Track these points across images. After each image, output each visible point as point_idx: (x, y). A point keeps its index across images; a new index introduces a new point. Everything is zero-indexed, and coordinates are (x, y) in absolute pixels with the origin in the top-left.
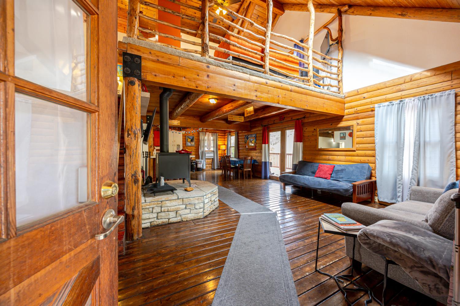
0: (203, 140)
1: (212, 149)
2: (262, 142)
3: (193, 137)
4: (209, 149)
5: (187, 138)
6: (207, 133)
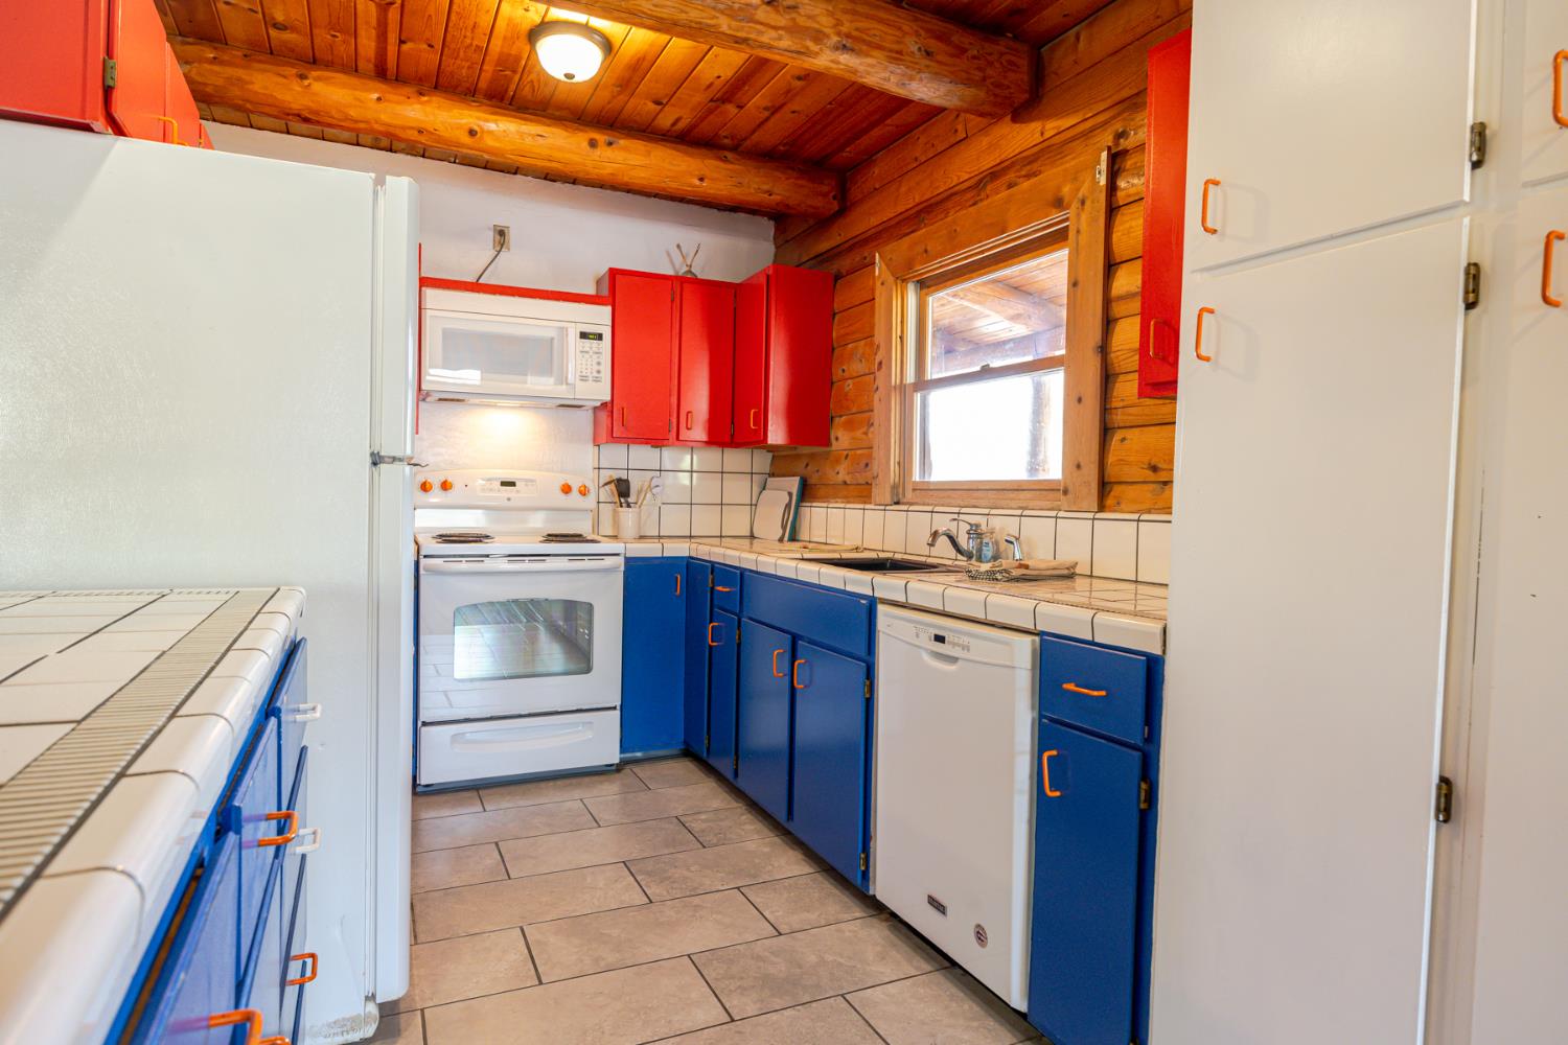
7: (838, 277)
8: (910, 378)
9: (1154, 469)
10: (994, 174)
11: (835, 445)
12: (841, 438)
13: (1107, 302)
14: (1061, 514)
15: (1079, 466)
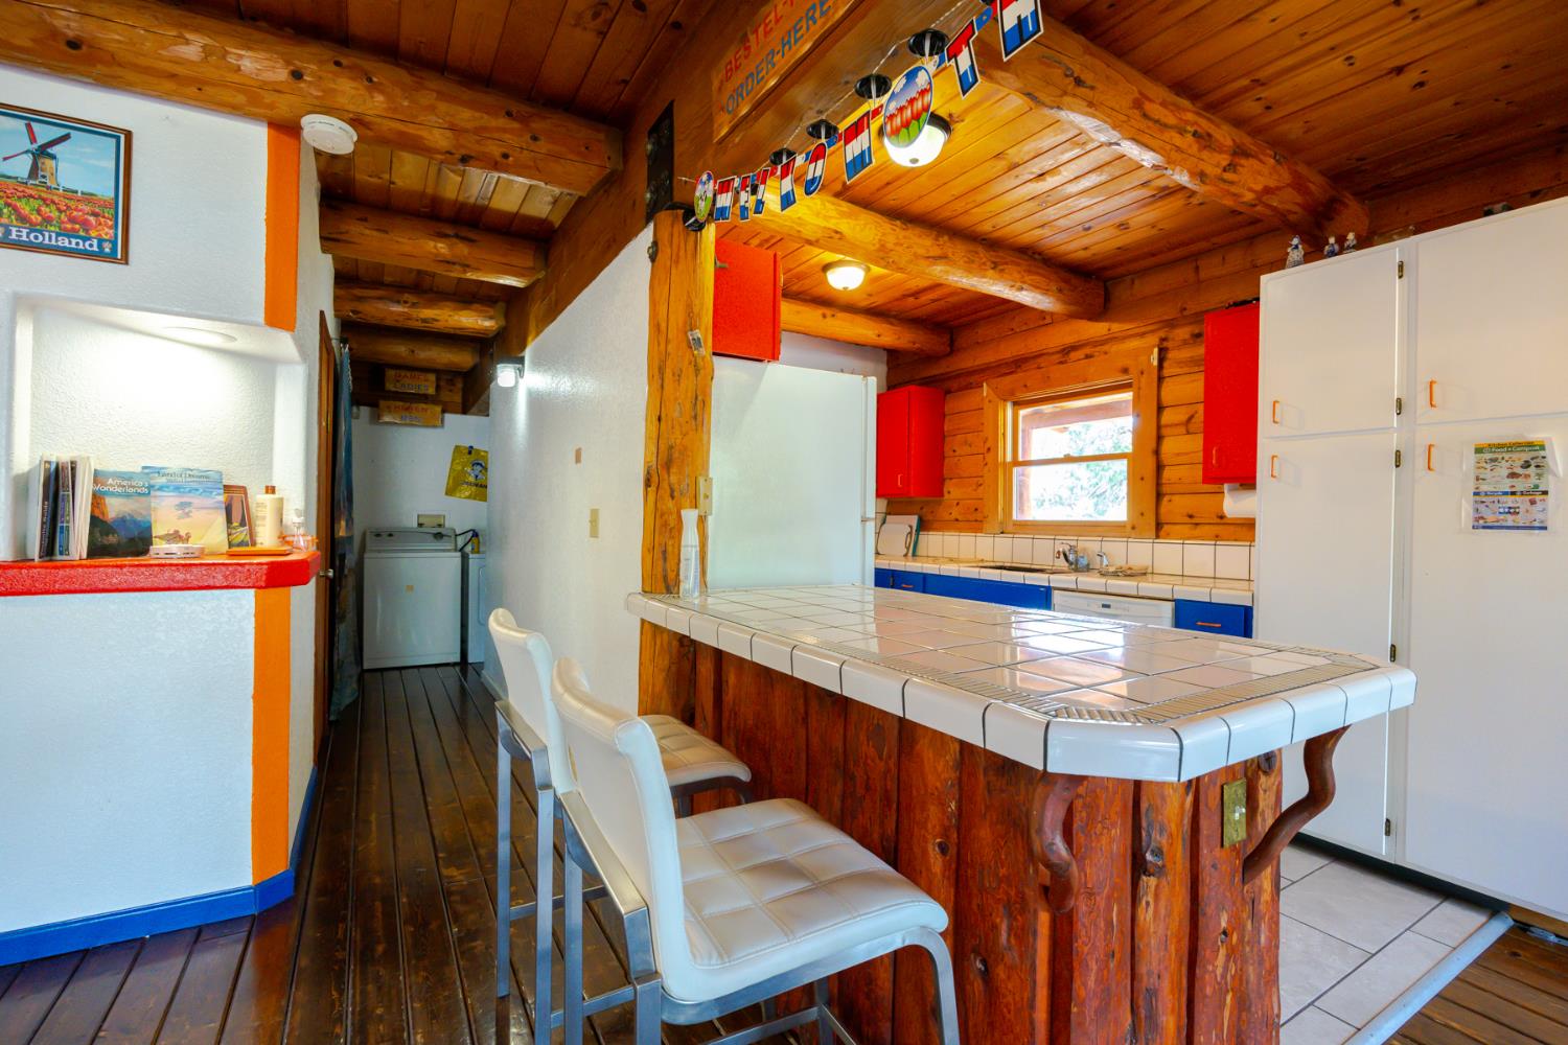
7: (949, 392)
8: (1009, 458)
9: (1191, 517)
10: (1074, 348)
11: (946, 496)
12: (953, 491)
13: (1159, 427)
14: (1130, 540)
15: (1142, 514)
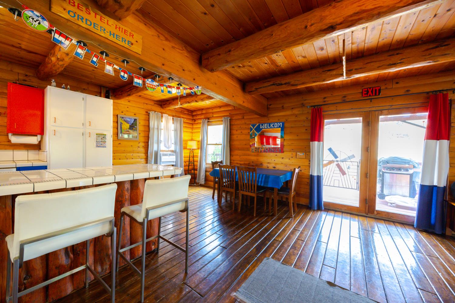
0: (158, 129)
1: (173, 148)
2: (309, 137)
3: (135, 120)
4: (169, 148)
5: (120, 121)
6: (164, 115)
